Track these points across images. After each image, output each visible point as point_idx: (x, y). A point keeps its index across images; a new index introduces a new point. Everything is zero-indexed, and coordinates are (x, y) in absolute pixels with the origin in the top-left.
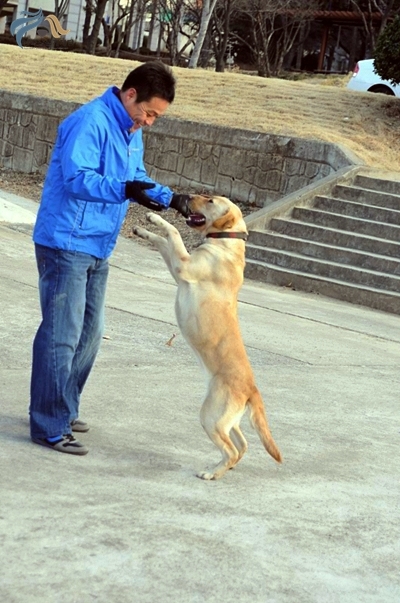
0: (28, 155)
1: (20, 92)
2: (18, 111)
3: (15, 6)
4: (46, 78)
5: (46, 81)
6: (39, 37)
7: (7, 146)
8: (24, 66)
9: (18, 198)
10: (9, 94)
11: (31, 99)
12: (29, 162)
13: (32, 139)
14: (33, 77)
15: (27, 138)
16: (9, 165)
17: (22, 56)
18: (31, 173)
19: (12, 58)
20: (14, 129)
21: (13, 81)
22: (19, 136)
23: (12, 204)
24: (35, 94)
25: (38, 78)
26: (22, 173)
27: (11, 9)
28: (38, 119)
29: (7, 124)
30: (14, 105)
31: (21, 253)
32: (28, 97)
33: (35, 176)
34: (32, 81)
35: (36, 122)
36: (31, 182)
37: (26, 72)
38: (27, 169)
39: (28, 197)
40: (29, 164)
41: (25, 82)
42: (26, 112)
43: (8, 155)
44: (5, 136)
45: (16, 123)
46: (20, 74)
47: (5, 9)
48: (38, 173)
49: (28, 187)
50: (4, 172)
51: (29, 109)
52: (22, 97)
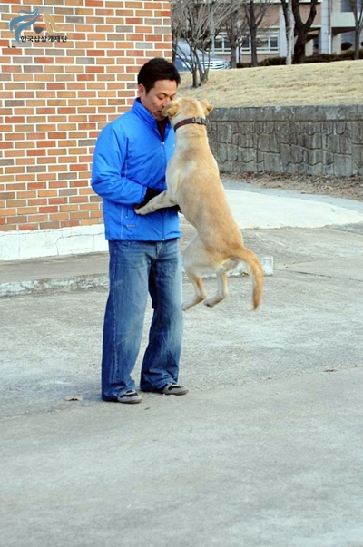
0: (347, 160)
1: (332, 104)
2: (333, 121)
3: (319, 29)
4: (354, 86)
5: (354, 89)
6: (345, 52)
7: (327, 155)
8: (333, 80)
10: (323, 107)
11: (343, 109)
12: (348, 166)
13: (349, 145)
14: (342, 88)
15: (344, 144)
16: (331, 172)
17: (330, 71)
18: (353, 176)
19: (321, 74)
20: (331, 138)
21: (325, 95)
22: (336, 145)
23: (338, 208)
24: (346, 103)
25: (348, 88)
26: (344, 177)
27: (315, 33)
28: (352, 125)
29: (324, 135)
30: (329, 117)
31: (353, 252)
32: (340, 106)
33: (356, 177)
34: (342, 91)
35: (350, 128)
36: (354, 184)
37: (335, 85)
38: (348, 173)
39: (353, 199)
40: (349, 167)
41: (335, 93)
42: (340, 121)
43: (329, 163)
44: (324, 146)
45: (332, 133)
46: (330, 88)
47: (309, 33)
48: (359, 174)
49: (351, 189)
50: (328, 179)
51: (342, 118)
52: (334, 108)
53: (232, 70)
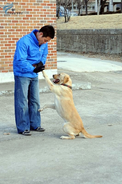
0: (118, 48)
1: (113, 28)
2: (113, 34)
4: (120, 22)
5: (120, 24)
6: (117, 11)
7: (111, 46)
8: (113, 20)
9: (116, 62)
10: (109, 30)
11: (116, 30)
12: (118, 50)
14: (116, 23)
15: (117, 43)
16: (112, 52)
17: (112, 17)
18: (119, 54)
19: (109, 18)
20: (112, 41)
21: (110, 26)
22: (114, 43)
23: (114, 65)
24: (117, 29)
25: (118, 23)
26: (116, 54)
27: (108, 4)
28: (119, 36)
29: (110, 39)
30: (111, 33)
31: (119, 81)
32: (115, 29)
33: (121, 54)
34: (116, 24)
35: (119, 37)
36: (120, 56)
37: (114, 22)
38: (118, 53)
39: (119, 62)
40: (118, 51)
41: (114, 25)
42: (115, 34)
43: (111, 49)
44: (110, 43)
45: (113, 39)
46: (112, 23)
47: (105, 4)
48: (121, 53)
49: (119, 58)
50: (111, 54)
51: (116, 33)
52: (113, 30)
53: (79, 16)
